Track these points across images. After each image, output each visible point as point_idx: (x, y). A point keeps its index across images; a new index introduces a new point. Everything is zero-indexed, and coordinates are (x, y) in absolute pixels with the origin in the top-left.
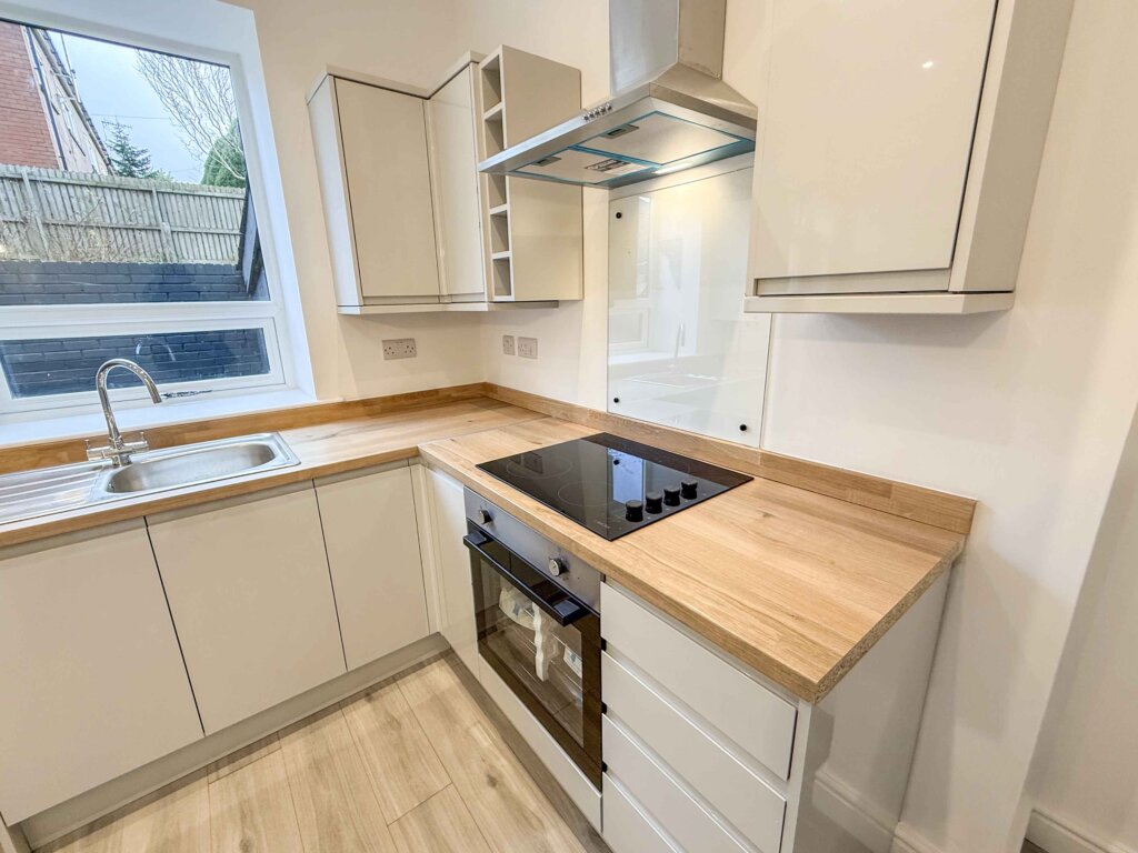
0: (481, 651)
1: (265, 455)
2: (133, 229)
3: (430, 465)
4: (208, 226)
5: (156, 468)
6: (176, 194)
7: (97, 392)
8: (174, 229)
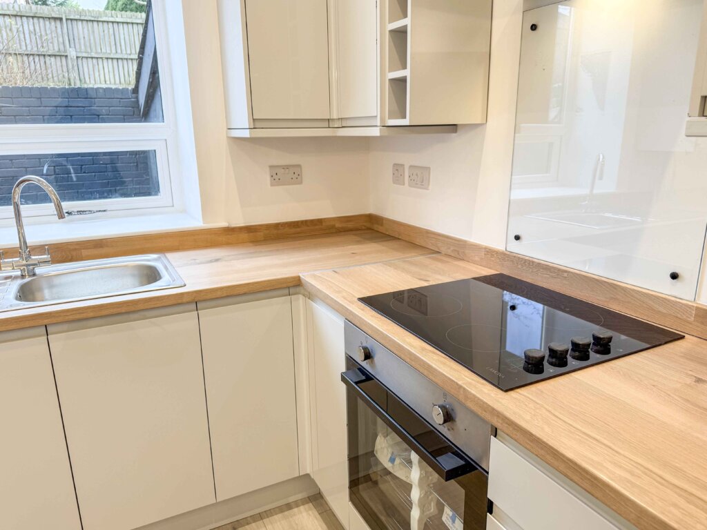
0: (351, 499)
1: (152, 275)
2: (44, 55)
3: (311, 295)
4: (108, 51)
5: (57, 281)
6: (82, 20)
7: (12, 207)
8: (79, 55)
